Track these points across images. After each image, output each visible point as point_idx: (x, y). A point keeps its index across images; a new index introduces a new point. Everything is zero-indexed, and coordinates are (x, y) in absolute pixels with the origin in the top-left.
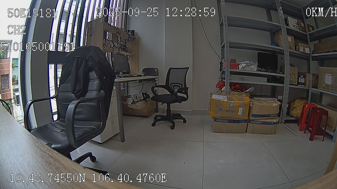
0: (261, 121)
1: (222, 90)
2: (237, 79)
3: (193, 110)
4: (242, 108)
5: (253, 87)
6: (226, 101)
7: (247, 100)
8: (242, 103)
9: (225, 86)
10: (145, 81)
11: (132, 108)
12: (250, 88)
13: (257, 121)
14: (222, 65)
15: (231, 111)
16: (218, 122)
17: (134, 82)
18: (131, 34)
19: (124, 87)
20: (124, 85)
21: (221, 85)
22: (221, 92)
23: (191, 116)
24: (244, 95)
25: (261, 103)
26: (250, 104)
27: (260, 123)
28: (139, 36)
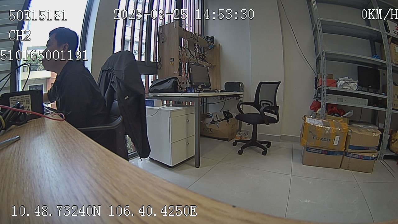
0: (358, 154)
1: (317, 112)
2: (334, 100)
3: (282, 135)
4: (339, 137)
5: (352, 111)
6: (321, 126)
7: (345, 127)
8: (340, 130)
9: (320, 108)
10: (227, 98)
11: (211, 129)
12: (349, 111)
13: (354, 154)
14: (317, 81)
15: (326, 140)
16: (310, 152)
17: (214, 97)
18: (211, 41)
19: (203, 103)
20: (203, 101)
21: (316, 106)
22: (316, 114)
23: (279, 142)
24: (341, 120)
25: (360, 131)
26: (348, 131)
27: (357, 157)
28: (219, 44)
